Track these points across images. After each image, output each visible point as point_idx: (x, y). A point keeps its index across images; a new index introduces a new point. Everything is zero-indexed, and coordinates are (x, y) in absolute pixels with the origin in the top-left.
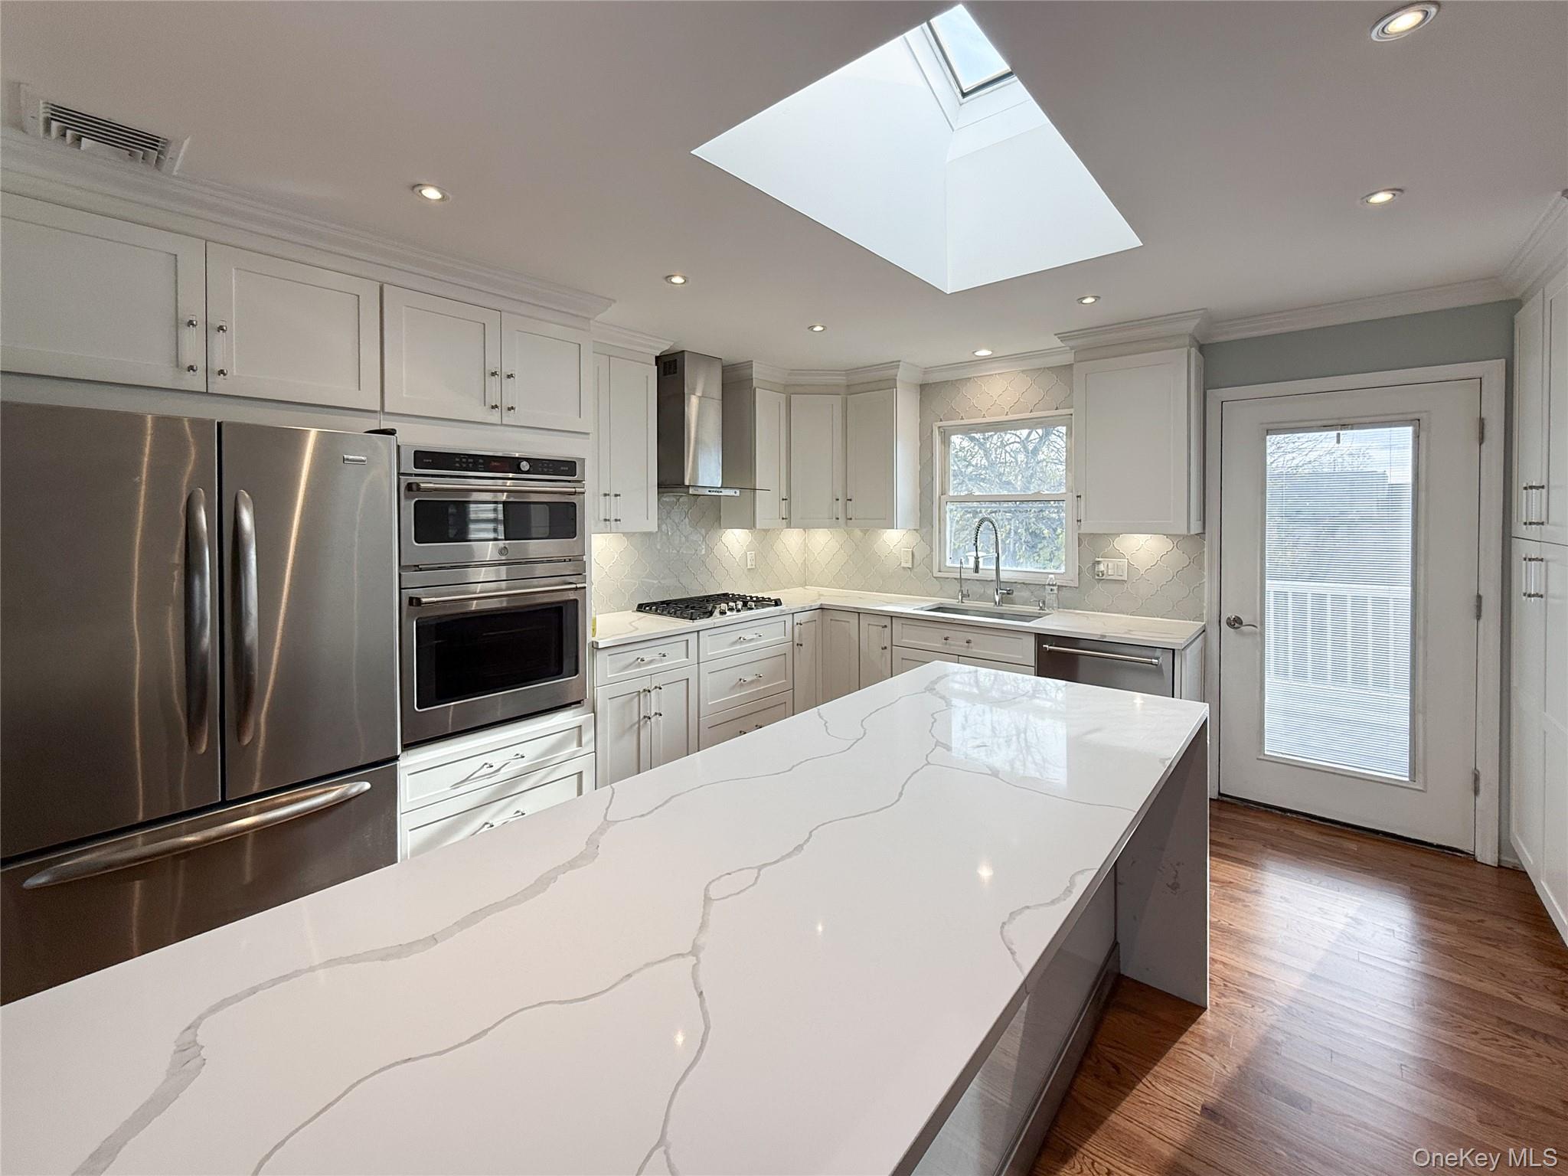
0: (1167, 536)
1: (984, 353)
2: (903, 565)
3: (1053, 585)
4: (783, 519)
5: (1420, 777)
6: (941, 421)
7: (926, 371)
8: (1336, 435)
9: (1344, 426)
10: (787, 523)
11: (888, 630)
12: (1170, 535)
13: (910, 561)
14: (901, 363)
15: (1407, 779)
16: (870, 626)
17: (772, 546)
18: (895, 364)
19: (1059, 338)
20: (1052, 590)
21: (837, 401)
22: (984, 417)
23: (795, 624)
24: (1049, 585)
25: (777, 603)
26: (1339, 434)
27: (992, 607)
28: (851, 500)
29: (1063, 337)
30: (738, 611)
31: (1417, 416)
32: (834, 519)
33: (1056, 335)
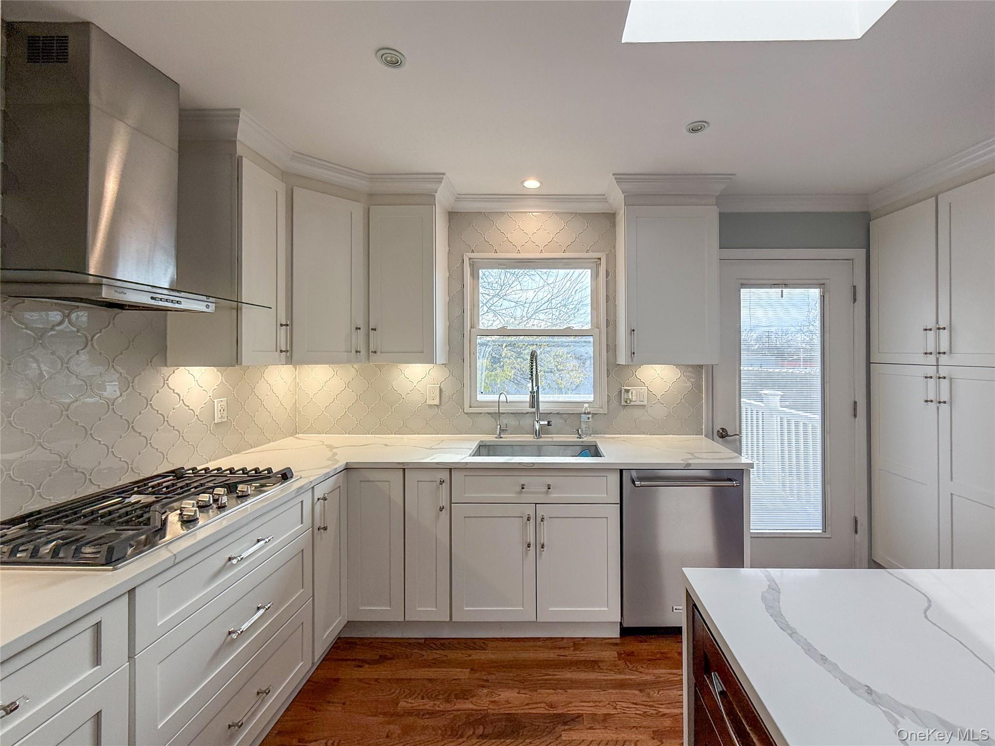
0: (677, 365)
1: (532, 184)
2: (430, 402)
3: (589, 413)
4: (281, 351)
5: (829, 529)
6: (473, 252)
7: (459, 198)
8: (780, 291)
9: (786, 286)
10: (286, 356)
11: (446, 486)
12: (678, 365)
13: (438, 398)
14: (445, 177)
15: (820, 531)
16: (419, 483)
17: (253, 389)
18: (438, 177)
19: (616, 179)
20: (588, 418)
21: (358, 210)
22: (519, 252)
23: (316, 499)
24: (585, 413)
25: (285, 476)
26: (782, 291)
27: (532, 439)
28: (375, 330)
29: (620, 178)
30: (221, 508)
31: (822, 282)
32: (353, 352)
33: (613, 175)
